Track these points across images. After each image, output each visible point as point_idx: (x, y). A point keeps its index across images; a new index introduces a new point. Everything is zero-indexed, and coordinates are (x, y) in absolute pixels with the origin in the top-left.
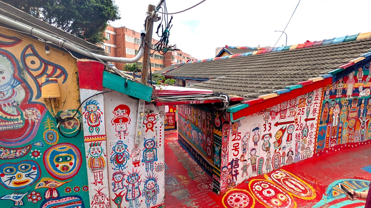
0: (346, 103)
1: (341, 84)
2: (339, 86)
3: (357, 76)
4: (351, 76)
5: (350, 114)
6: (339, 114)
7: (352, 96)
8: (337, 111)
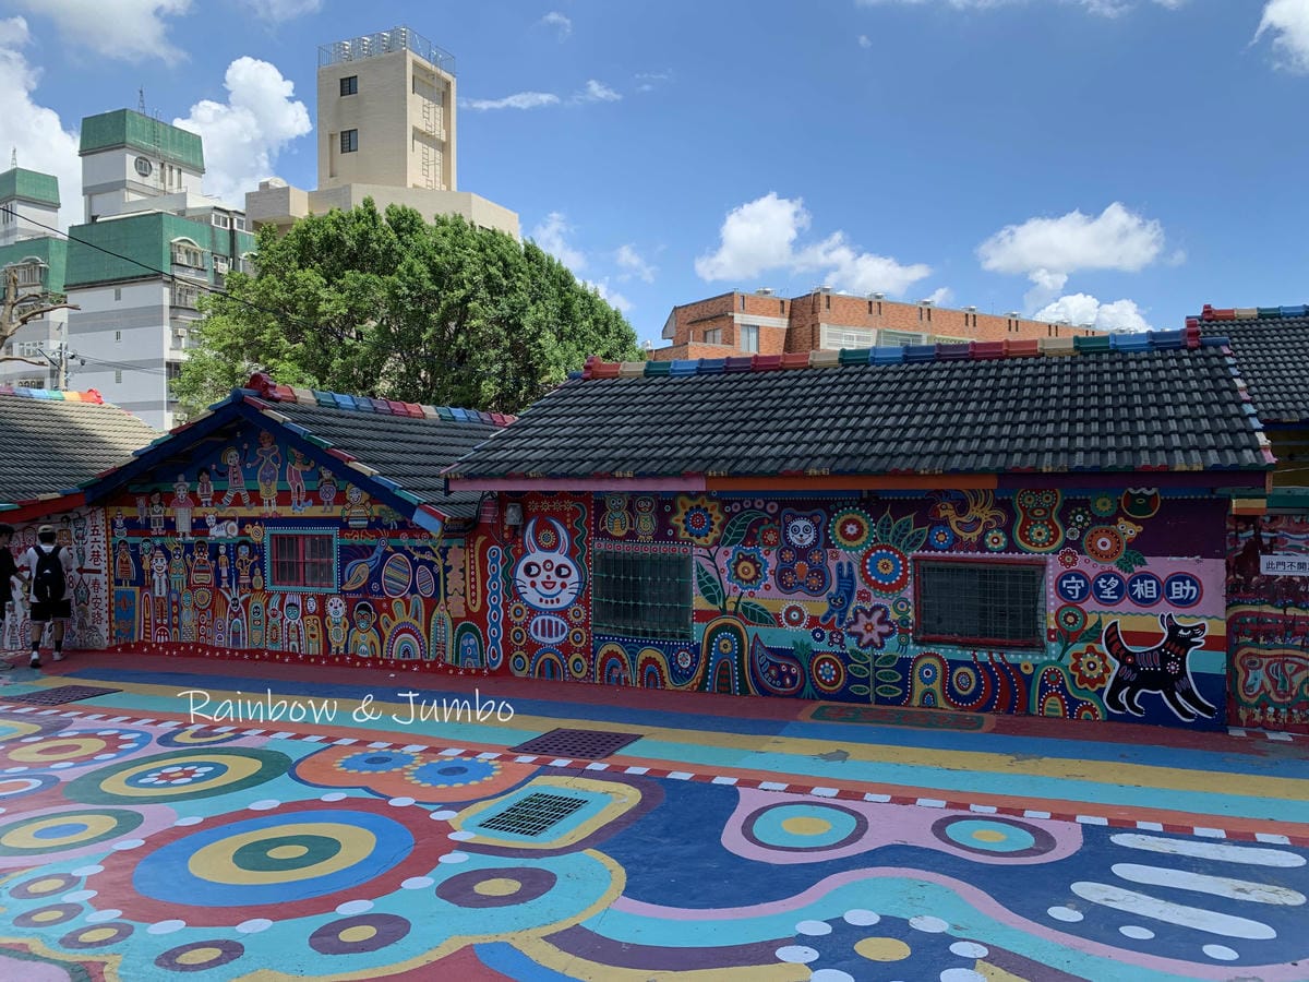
0: (177, 548)
1: (157, 508)
2: (154, 513)
3: (199, 492)
4: (182, 492)
5: (193, 575)
6: (166, 572)
7: (192, 535)
8: (159, 563)
